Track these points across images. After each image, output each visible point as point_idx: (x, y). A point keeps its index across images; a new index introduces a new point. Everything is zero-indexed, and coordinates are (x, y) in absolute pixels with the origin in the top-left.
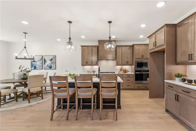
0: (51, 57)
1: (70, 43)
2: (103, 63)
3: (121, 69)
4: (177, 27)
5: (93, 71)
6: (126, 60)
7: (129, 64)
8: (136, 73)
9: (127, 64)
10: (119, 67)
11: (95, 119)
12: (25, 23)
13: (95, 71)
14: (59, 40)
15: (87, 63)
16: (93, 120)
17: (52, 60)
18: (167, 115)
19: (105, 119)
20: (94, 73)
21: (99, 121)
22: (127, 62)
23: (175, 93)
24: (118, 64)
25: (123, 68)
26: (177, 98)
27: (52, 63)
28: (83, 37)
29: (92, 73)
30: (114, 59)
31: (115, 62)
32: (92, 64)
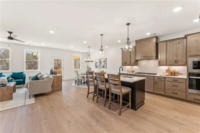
0: (104, 60)
1: (102, 50)
3: (167, 71)
5: (131, 71)
6: (174, 59)
7: (180, 63)
8: (190, 77)
11: (106, 107)
12: (85, 42)
13: (134, 71)
14: (107, 47)
15: (126, 63)
16: (105, 106)
17: (104, 62)
19: (113, 110)
20: (133, 73)
21: (107, 109)
22: (176, 61)
25: (170, 69)
27: (104, 64)
28: (119, 41)
29: (131, 73)
30: (153, 58)
31: (157, 61)
32: (130, 64)
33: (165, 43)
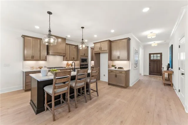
2: (50, 58)
4: (112, 43)
6: (73, 57)
7: (75, 59)
9: (73, 59)
10: (65, 62)
15: (33, 57)
22: (74, 58)
23: (115, 74)
24: (67, 59)
25: (68, 63)
26: (116, 76)
30: (64, 55)
31: (62, 57)
32: (40, 59)
33: (69, 45)
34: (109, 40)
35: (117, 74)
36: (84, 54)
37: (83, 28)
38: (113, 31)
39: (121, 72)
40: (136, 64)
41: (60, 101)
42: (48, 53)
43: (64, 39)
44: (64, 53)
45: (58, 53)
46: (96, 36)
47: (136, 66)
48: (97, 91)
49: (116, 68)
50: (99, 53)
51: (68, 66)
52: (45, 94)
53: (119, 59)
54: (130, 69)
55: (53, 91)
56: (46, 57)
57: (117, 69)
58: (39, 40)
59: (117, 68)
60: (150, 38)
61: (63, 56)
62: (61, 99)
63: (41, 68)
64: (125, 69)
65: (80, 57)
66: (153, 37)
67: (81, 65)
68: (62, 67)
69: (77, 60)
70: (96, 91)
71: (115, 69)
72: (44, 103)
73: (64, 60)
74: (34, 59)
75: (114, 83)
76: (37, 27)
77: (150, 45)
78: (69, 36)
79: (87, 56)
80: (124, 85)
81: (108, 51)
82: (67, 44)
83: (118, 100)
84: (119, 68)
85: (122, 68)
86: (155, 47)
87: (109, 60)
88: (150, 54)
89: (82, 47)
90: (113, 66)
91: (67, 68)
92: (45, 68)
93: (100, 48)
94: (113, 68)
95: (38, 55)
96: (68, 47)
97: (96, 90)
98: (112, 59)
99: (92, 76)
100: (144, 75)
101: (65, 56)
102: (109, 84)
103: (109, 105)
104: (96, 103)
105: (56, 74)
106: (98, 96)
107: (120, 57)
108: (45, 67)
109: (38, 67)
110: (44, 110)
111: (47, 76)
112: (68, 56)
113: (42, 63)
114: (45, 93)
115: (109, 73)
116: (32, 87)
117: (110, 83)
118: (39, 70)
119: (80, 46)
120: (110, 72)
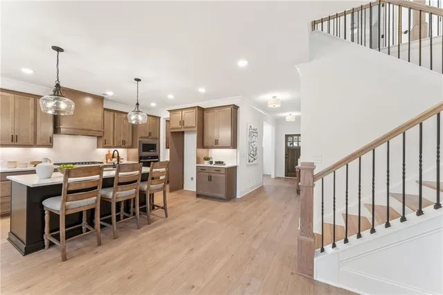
2: (63, 141)
3: (109, 156)
7: (127, 145)
8: (141, 161)
9: (123, 145)
15: (15, 138)
18: (199, 199)
22: (124, 142)
23: (208, 174)
24: (108, 145)
26: (210, 178)
30: (100, 134)
31: (95, 140)
32: (35, 144)
33: (112, 113)
34: (198, 107)
35: (212, 175)
36: (150, 134)
37: (138, 80)
38: (202, 90)
39: (218, 170)
40: (254, 155)
41: (81, 228)
42: (56, 130)
43: (100, 99)
44: (100, 130)
45: (83, 129)
46: (171, 97)
47: (252, 159)
48: (164, 208)
49: (211, 163)
50: (183, 133)
51: (109, 161)
52: (44, 214)
53: (216, 145)
54: (238, 164)
55: (62, 206)
56: (51, 140)
57: (212, 165)
58: (32, 100)
59: (214, 163)
60: (272, 106)
61: (98, 137)
62: (84, 225)
63: (35, 164)
64: (229, 164)
65: (138, 140)
66: (277, 106)
67: (141, 158)
68: (94, 163)
69: (132, 147)
70: (162, 208)
71: (211, 166)
72: (44, 233)
73: (98, 147)
74: (18, 143)
75: (206, 193)
76: (27, 71)
77: (284, 118)
78: (110, 94)
79: (156, 139)
80: (223, 195)
81: (196, 129)
82: (105, 109)
83: (202, 221)
84: (217, 163)
85: (222, 162)
86: (291, 122)
87: (198, 147)
88: (287, 136)
89: (137, 119)
90: (206, 159)
91: (105, 164)
92: (47, 162)
93: (182, 123)
94: (206, 164)
95: (31, 134)
96: (109, 116)
97: (162, 205)
98: (205, 145)
99: (153, 179)
100: (277, 178)
101: (101, 137)
102: (198, 196)
103: (183, 228)
104: (159, 228)
105: (68, 173)
106: (167, 216)
107: (219, 142)
108: (47, 160)
109: (29, 162)
110: (43, 247)
111: (50, 178)
112: (109, 136)
113: (40, 152)
114: (46, 212)
115: (198, 172)
116: (14, 208)
117: (200, 192)
118: (31, 168)
119: (133, 117)
120: (200, 170)
